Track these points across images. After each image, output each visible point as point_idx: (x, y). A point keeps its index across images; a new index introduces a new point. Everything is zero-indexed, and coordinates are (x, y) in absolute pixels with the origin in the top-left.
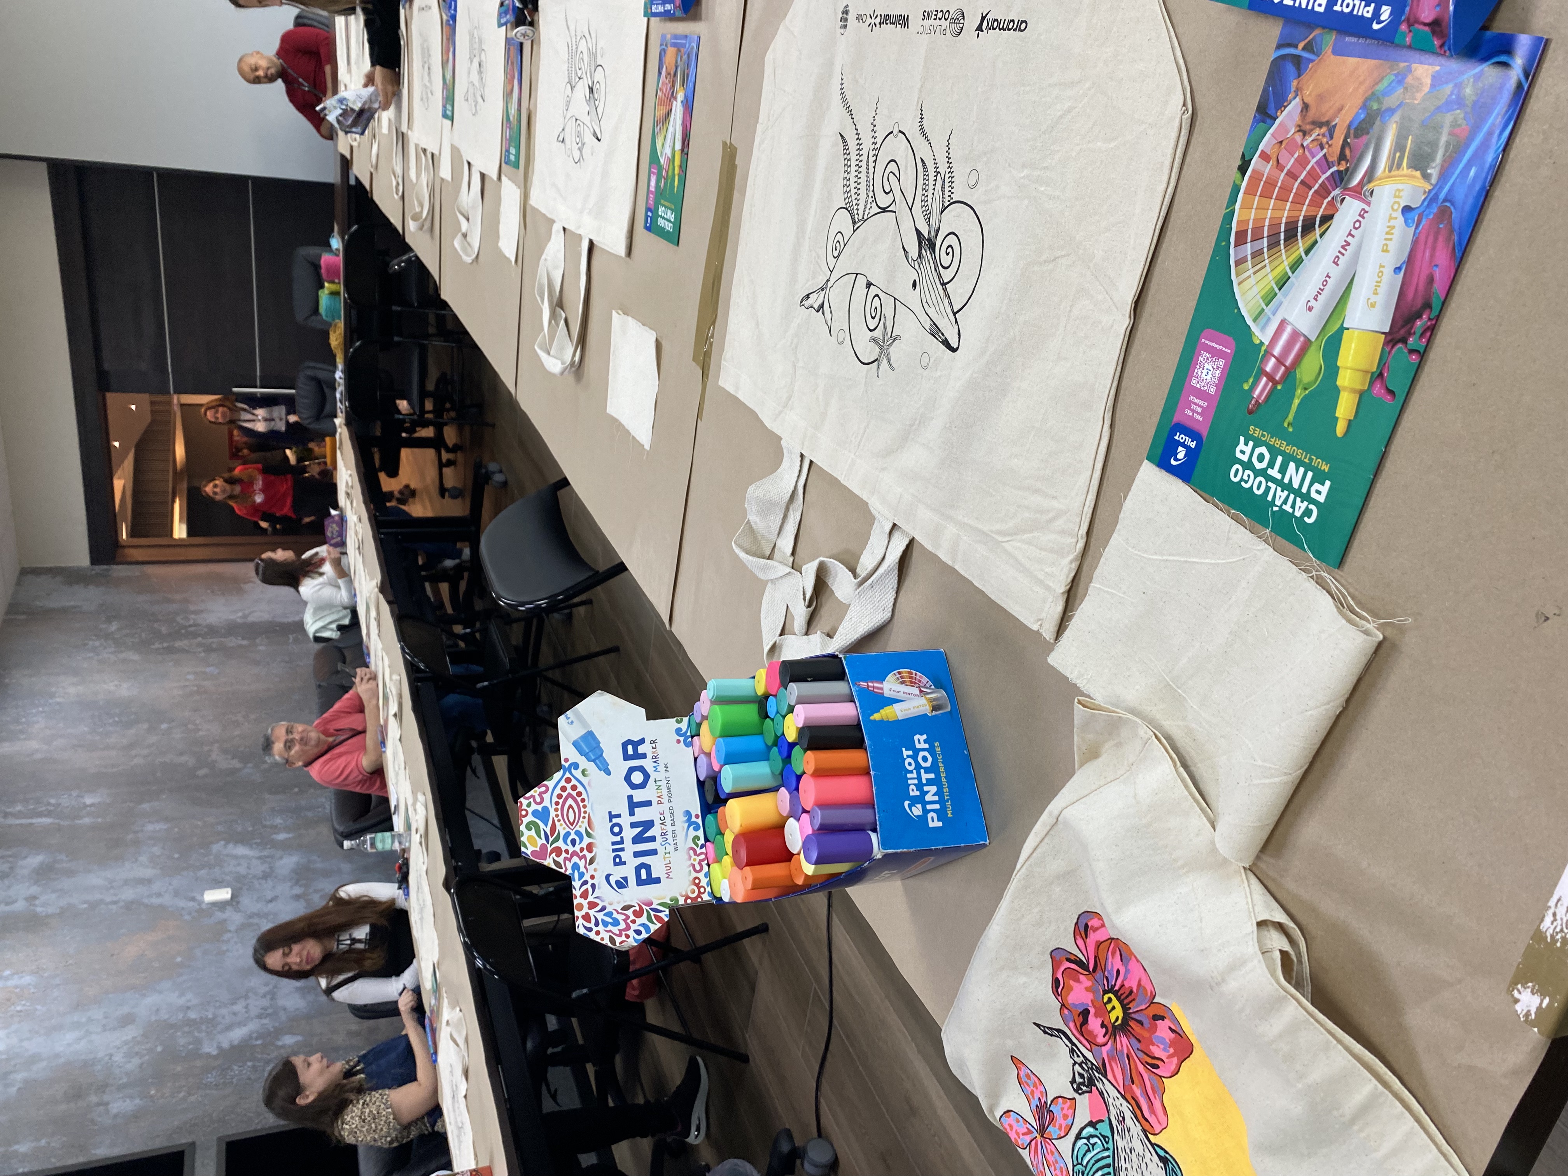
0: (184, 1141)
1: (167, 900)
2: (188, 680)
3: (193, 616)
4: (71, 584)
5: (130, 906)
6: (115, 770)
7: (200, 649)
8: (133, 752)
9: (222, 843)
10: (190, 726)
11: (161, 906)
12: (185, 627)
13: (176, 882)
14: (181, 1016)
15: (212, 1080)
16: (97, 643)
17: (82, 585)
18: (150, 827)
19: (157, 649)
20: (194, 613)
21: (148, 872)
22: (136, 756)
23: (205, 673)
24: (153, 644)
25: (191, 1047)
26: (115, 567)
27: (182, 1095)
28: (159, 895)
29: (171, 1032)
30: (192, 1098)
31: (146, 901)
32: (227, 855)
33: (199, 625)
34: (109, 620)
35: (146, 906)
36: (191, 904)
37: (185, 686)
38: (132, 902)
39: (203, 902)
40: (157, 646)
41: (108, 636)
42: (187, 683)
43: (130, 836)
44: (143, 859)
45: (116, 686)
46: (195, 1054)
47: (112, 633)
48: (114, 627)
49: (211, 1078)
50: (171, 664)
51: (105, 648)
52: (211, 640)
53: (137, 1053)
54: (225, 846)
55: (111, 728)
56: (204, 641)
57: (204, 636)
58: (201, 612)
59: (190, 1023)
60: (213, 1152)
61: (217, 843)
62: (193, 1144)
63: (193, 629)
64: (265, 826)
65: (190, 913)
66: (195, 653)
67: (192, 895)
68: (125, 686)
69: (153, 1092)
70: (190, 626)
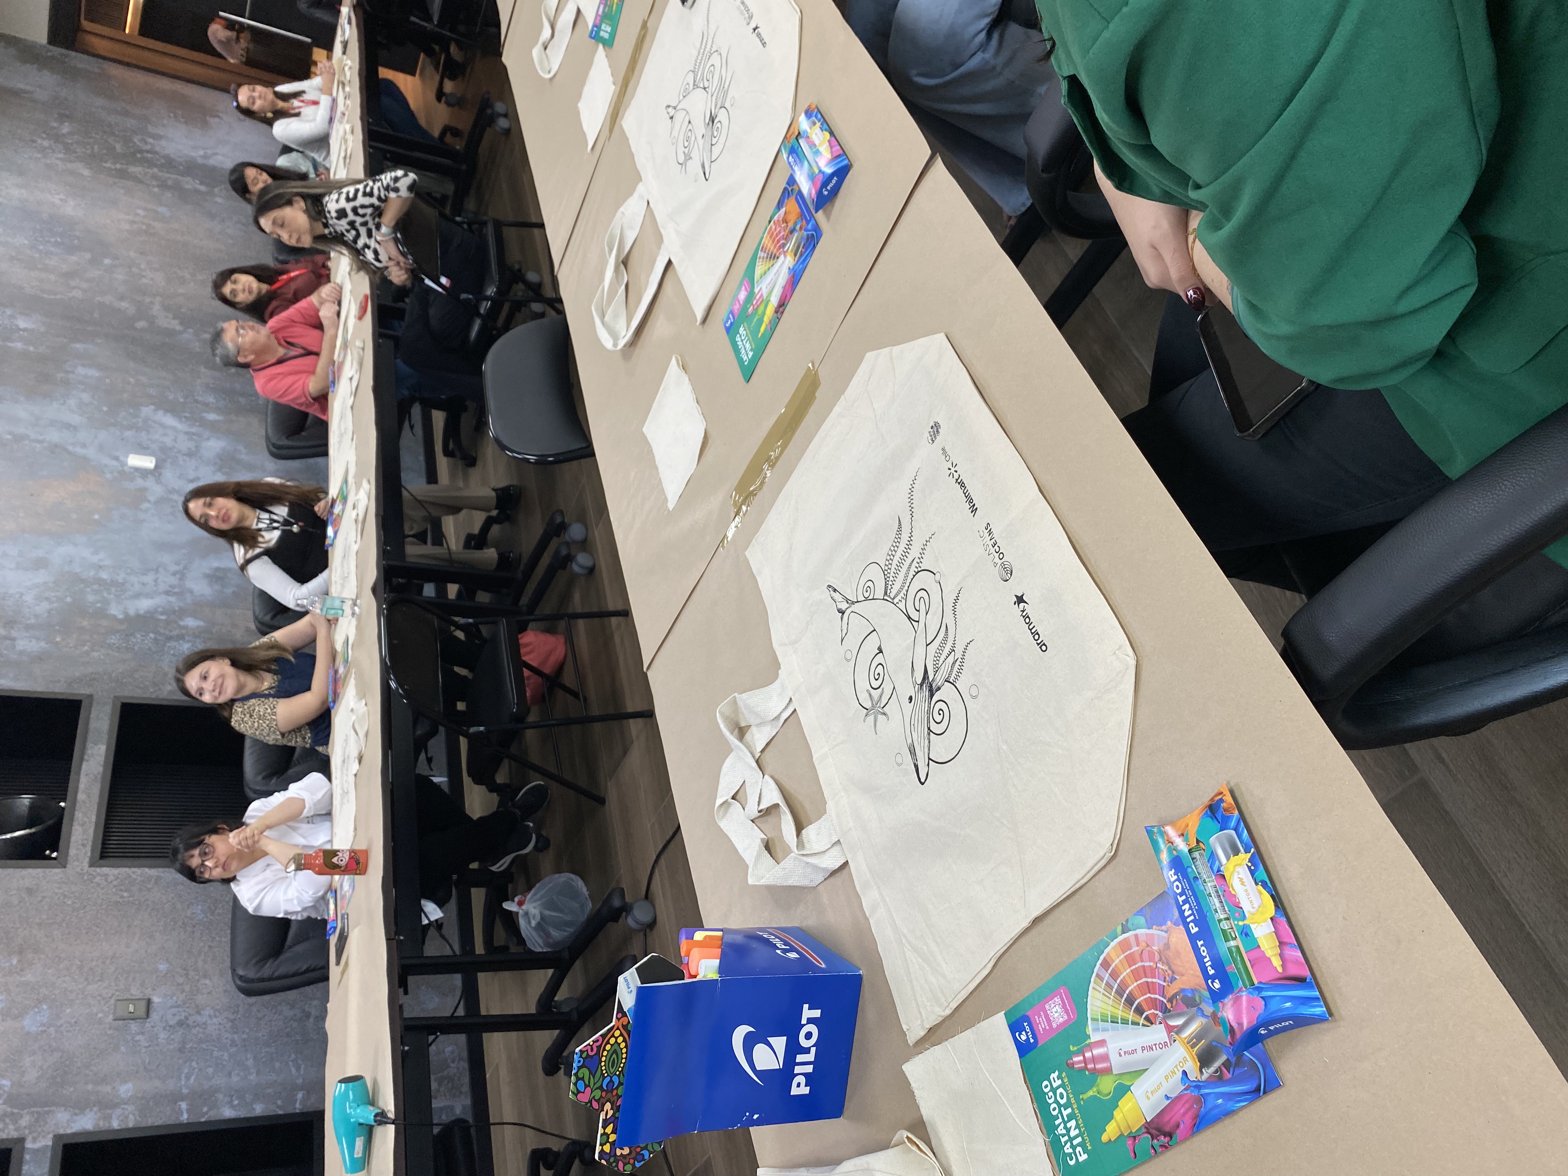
0: (82, 692)
1: (90, 452)
2: (137, 215)
3: (151, 140)
4: (25, 62)
5: (55, 449)
6: (52, 297)
7: (154, 183)
8: (73, 283)
9: (152, 407)
10: (134, 270)
11: (85, 459)
12: (141, 151)
13: (103, 435)
14: (92, 573)
15: (116, 642)
16: (46, 143)
17: (36, 66)
18: (81, 370)
19: (110, 169)
20: (153, 136)
21: (76, 419)
22: (74, 288)
23: (156, 212)
24: (106, 162)
25: (99, 605)
26: (73, 54)
27: (86, 648)
28: (84, 445)
29: (82, 586)
30: (95, 654)
31: (70, 448)
32: (155, 422)
33: (156, 153)
34: (63, 118)
35: (69, 453)
36: (114, 463)
37: (133, 222)
38: (56, 446)
39: (127, 464)
40: (108, 165)
41: (57, 138)
42: (137, 219)
43: (60, 375)
44: (72, 402)
45: (61, 200)
46: (101, 613)
47: (63, 135)
48: (66, 128)
49: (113, 640)
50: (122, 191)
51: (54, 151)
52: (167, 175)
53: (47, 599)
54: (155, 410)
55: (52, 249)
56: (160, 174)
57: (161, 167)
58: (159, 137)
59: (100, 582)
60: (108, 709)
61: (147, 406)
62: (90, 697)
63: (149, 156)
64: (197, 401)
65: (111, 473)
66: (148, 185)
67: (117, 454)
68: (71, 203)
69: (58, 639)
70: (148, 152)
